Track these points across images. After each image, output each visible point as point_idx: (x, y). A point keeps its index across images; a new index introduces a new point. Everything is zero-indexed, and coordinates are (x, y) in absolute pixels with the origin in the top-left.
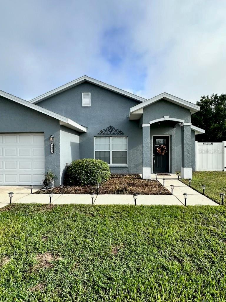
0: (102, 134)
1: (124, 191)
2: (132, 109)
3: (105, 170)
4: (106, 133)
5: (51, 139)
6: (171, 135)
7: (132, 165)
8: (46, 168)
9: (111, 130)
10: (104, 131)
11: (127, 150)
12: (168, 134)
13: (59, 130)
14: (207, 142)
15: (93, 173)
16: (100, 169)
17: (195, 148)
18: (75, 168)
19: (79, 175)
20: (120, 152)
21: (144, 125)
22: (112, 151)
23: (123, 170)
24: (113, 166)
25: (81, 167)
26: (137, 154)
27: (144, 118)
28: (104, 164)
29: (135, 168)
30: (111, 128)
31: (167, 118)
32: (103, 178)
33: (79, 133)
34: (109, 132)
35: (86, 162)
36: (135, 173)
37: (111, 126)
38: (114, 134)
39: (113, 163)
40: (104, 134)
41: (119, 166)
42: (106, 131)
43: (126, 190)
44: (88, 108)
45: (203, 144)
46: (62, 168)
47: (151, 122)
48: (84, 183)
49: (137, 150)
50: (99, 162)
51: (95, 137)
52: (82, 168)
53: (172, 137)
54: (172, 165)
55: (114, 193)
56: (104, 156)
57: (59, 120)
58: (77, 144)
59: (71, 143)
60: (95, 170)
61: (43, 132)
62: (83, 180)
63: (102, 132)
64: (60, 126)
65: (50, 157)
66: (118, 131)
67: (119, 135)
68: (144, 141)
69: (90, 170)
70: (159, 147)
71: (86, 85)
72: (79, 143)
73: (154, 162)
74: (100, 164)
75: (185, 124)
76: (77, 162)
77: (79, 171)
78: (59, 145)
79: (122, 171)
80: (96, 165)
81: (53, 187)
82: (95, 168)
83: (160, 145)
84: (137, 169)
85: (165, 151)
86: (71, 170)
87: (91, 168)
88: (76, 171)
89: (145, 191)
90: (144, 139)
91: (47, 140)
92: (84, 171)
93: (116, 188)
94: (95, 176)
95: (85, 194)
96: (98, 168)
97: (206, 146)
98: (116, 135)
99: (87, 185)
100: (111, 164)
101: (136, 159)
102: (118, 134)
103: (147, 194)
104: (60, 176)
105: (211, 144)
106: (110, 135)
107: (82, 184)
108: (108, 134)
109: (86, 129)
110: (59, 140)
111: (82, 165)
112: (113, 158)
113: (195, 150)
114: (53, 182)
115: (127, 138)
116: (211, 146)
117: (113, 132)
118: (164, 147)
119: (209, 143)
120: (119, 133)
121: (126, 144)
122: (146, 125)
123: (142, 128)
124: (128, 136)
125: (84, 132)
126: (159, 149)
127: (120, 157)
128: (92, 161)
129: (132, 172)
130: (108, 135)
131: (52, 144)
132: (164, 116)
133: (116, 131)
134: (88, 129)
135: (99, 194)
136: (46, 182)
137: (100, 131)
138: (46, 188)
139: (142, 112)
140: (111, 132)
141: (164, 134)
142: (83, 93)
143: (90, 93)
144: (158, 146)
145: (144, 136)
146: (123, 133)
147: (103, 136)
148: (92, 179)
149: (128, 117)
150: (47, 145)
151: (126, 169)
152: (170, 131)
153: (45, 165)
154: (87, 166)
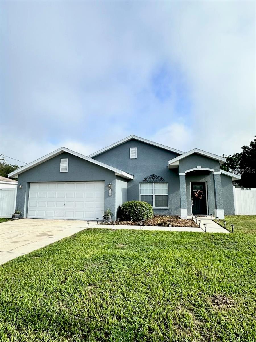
0: (146, 180)
1: (163, 224)
2: (170, 162)
3: (149, 210)
4: (149, 180)
5: (110, 186)
6: (207, 182)
7: (172, 208)
8: (105, 207)
9: (153, 177)
10: (148, 179)
11: (168, 195)
12: (203, 180)
13: (115, 179)
14: (245, 187)
15: (139, 211)
16: (145, 208)
17: (233, 193)
18: (126, 208)
19: (129, 212)
20: (162, 196)
21: (180, 174)
22: (155, 195)
23: (165, 212)
24: (156, 208)
25: (131, 206)
26: (177, 198)
27: (180, 169)
28: (148, 205)
29: (175, 210)
30: (153, 176)
31: (199, 168)
32: (147, 216)
33: (127, 180)
34: (152, 179)
35: (134, 203)
36: (176, 214)
37: (153, 174)
38: (156, 180)
39: (156, 205)
40: (147, 181)
41: (161, 208)
42: (149, 178)
43: (165, 223)
44: (135, 160)
45: (241, 189)
46: (117, 208)
47: (186, 172)
48: (133, 219)
49: (176, 194)
50: (144, 203)
51: (140, 184)
52: (131, 208)
53: (208, 183)
54: (209, 208)
55: (156, 226)
56: (148, 198)
57: (115, 172)
58: (125, 189)
59: (122, 188)
60: (141, 209)
61: (104, 181)
62: (132, 217)
63: (146, 179)
64: (116, 176)
65: (109, 198)
66: (159, 178)
67: (160, 182)
68: (181, 187)
69: (138, 209)
70: (196, 192)
71: (133, 142)
72: (127, 188)
73: (192, 205)
74: (145, 205)
75: (215, 173)
76: (128, 203)
77: (130, 210)
78: (115, 190)
79: (163, 212)
80: (142, 205)
81: (111, 220)
82: (141, 207)
83: (197, 190)
84: (177, 211)
85: (202, 195)
86: (123, 209)
87: (138, 208)
88: (127, 210)
89: (179, 225)
90: (180, 185)
91: (107, 186)
92: (133, 210)
93: (157, 222)
94: (141, 214)
95: (134, 225)
96: (144, 208)
97: (244, 191)
98: (158, 182)
99: (135, 221)
100: (154, 207)
101: (176, 202)
102: (159, 180)
103: (180, 227)
104: (115, 213)
105: (249, 189)
106: (153, 182)
107: (132, 220)
108: (151, 180)
109: (133, 177)
110: (115, 186)
111: (131, 205)
112: (155, 201)
113: (233, 195)
114: (110, 217)
115: (168, 184)
116: (249, 191)
117: (155, 179)
118: (202, 192)
119: (247, 188)
120: (161, 180)
121: (167, 189)
122: (182, 174)
123: (179, 176)
124: (168, 183)
125: (132, 180)
126: (196, 193)
127: (162, 200)
128: (139, 202)
129: (173, 214)
130: (151, 182)
131: (110, 189)
132: (197, 167)
133: (158, 178)
134: (135, 177)
135: (145, 226)
136: (106, 217)
137: (145, 178)
138: (106, 221)
139: (178, 163)
140: (154, 178)
141: (200, 180)
142: (130, 148)
143: (136, 148)
144: (196, 190)
145: (180, 183)
146: (164, 180)
147: (147, 182)
148: (139, 216)
149: (168, 166)
150: (106, 190)
151: (167, 211)
152: (206, 178)
153: (105, 204)
154: (135, 206)
